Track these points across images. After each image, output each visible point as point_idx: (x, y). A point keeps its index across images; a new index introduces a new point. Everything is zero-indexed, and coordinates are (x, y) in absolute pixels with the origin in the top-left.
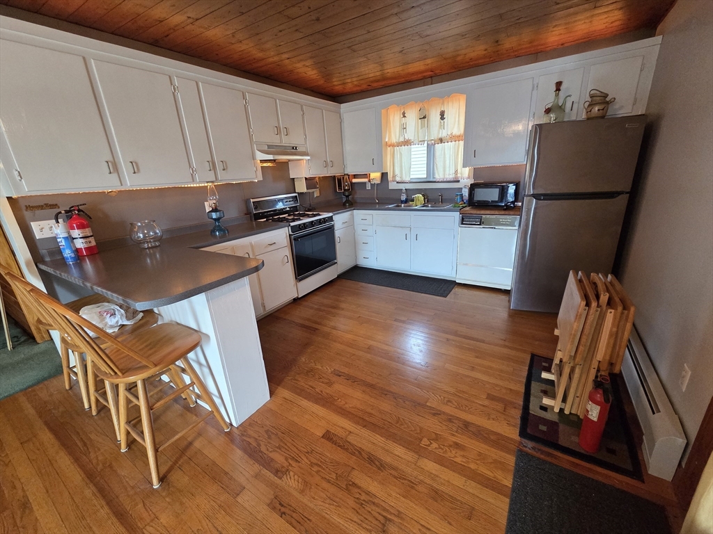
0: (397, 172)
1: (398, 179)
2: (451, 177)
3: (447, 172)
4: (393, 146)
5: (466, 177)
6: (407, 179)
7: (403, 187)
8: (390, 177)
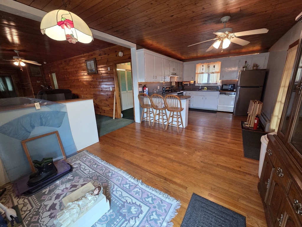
0: (199, 81)
1: (198, 83)
2: (215, 82)
3: (214, 81)
4: (198, 74)
5: (219, 83)
6: (202, 83)
7: (200, 85)
8: (196, 83)
